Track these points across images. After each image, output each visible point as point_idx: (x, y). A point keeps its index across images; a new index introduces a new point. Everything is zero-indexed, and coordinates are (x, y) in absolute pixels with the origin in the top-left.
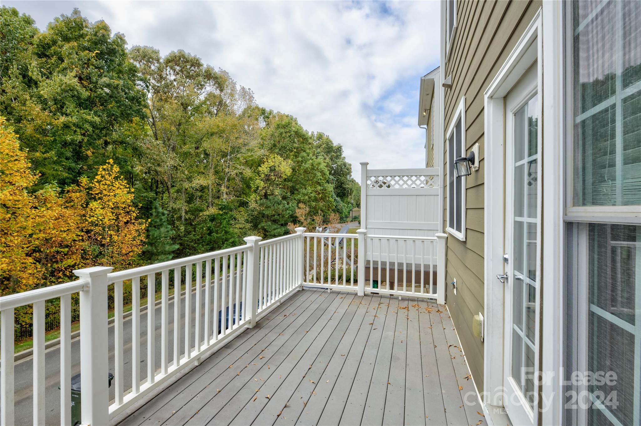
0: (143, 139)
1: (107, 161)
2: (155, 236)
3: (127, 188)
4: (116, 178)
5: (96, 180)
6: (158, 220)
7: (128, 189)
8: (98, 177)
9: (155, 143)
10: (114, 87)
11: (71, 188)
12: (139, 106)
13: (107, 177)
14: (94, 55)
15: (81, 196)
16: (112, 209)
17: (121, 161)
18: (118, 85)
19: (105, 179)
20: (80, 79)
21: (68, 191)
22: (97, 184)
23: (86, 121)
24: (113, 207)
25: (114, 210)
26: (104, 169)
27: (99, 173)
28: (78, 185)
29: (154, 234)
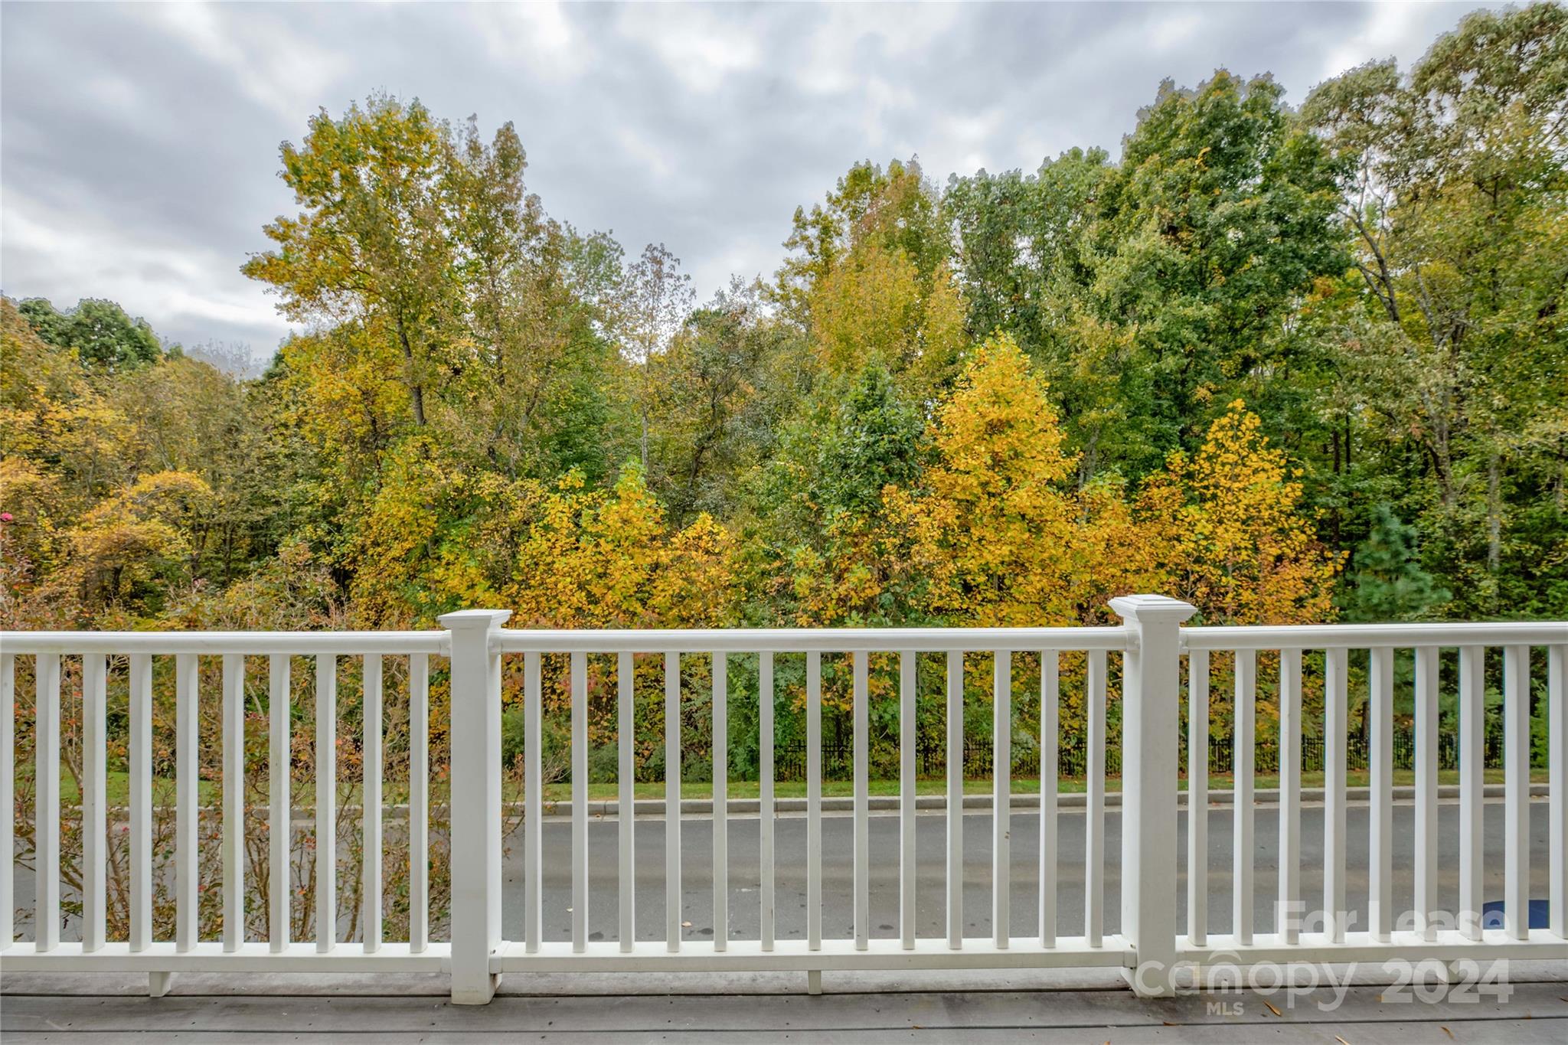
0: (1339, 331)
1: (1230, 405)
2: (1375, 601)
3: (1281, 468)
4: (1253, 446)
5: (1204, 455)
6: (1386, 556)
7: (1284, 470)
8: (1210, 448)
9: (1375, 331)
10: (1244, 219)
11: (1151, 477)
12: (1320, 241)
13: (1228, 443)
14: (1197, 162)
15: (1174, 494)
16: (1244, 523)
17: (1283, 400)
18: (1254, 210)
19: (1227, 451)
20: (1172, 230)
21: (1147, 485)
22: (1206, 465)
23: (1185, 321)
24: (1244, 517)
25: (1248, 525)
26: (1222, 428)
27: (1209, 438)
28: (1166, 469)
29: (1372, 594)
